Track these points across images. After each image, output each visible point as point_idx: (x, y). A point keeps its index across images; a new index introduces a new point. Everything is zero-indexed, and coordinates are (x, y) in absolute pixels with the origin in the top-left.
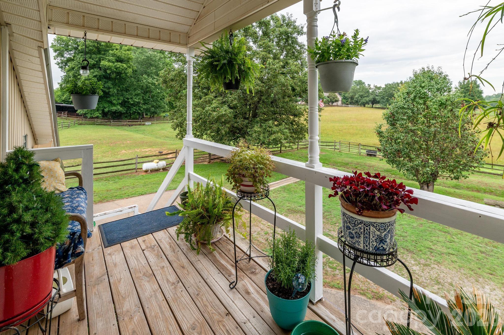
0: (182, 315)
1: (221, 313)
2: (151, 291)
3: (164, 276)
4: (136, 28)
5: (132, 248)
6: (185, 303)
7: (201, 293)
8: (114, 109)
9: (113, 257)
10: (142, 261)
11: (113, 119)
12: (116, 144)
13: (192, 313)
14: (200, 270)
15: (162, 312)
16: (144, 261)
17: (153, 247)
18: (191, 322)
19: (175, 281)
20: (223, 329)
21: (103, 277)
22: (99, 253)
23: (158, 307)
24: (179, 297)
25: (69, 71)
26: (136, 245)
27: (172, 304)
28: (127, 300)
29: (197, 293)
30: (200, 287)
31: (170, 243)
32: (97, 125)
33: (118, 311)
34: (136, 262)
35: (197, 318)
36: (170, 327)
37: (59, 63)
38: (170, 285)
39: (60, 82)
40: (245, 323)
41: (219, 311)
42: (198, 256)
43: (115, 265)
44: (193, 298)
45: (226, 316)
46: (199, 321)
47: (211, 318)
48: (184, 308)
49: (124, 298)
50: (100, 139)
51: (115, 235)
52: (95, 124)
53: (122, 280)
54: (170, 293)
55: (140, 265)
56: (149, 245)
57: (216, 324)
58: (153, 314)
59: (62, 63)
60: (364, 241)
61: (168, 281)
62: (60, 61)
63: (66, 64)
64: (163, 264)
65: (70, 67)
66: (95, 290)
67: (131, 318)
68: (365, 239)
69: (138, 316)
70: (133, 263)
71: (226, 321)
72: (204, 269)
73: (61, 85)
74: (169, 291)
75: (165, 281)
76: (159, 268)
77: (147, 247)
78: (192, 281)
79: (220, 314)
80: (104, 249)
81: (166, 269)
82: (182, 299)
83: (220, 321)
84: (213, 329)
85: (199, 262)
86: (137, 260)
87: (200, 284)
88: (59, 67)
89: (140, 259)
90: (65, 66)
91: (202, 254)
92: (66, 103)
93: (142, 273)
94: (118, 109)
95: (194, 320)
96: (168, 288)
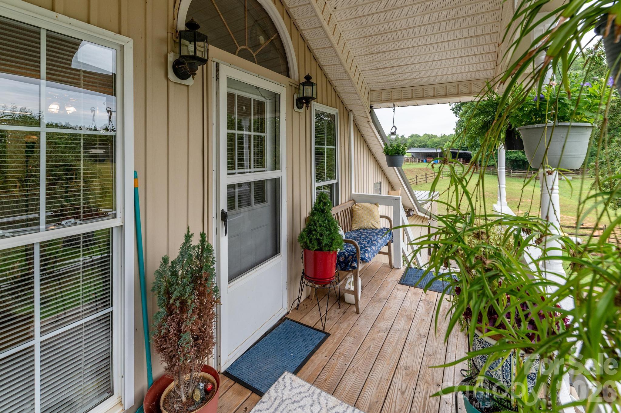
0: (407, 356)
1: (435, 380)
2: (402, 327)
3: (418, 326)
4: (433, 89)
5: (415, 294)
6: (416, 352)
7: (433, 357)
8: (514, 157)
9: (399, 292)
10: (413, 306)
11: (514, 169)
12: (511, 200)
13: (415, 361)
14: (451, 343)
15: (397, 344)
16: (414, 307)
17: (430, 302)
18: (408, 365)
19: (423, 334)
20: (425, 388)
21: (383, 300)
22: (393, 284)
23: (397, 339)
24: (415, 345)
25: (462, 115)
26: (419, 294)
27: (406, 345)
28: (385, 321)
29: (430, 353)
30: (437, 352)
31: (446, 308)
32: (493, 174)
33: (375, 323)
34: (409, 305)
35: (414, 366)
36: (393, 354)
37: (454, 109)
38: (417, 334)
39: (455, 128)
40: (446, 403)
41: (435, 378)
42: (460, 332)
43: (395, 298)
44: (425, 354)
45: (437, 385)
46: (414, 369)
47: (424, 375)
48: (411, 354)
49: (384, 319)
50: (493, 191)
51: (411, 279)
52: (491, 174)
53: (391, 309)
54: (412, 338)
55: (410, 308)
56: (428, 300)
57: (424, 382)
58: (391, 340)
59: (456, 108)
60: (503, 375)
61: (418, 330)
62: (454, 107)
63: (460, 108)
64: (426, 318)
65: (464, 111)
66: (374, 304)
67: (378, 332)
68: (504, 372)
69: (383, 335)
70: (407, 303)
71: (432, 388)
72: (455, 345)
73: (456, 131)
74: (413, 337)
75: (416, 329)
76: (420, 319)
77: (425, 300)
78: (435, 344)
79: (433, 380)
80: (398, 284)
81: (424, 322)
82: (417, 348)
83: (428, 383)
84: (419, 382)
85: (456, 337)
86: (411, 303)
87: (440, 351)
88: (454, 113)
89: (413, 304)
90: (459, 110)
91: (465, 335)
92: (462, 149)
93: (406, 314)
94: (520, 156)
95: (411, 365)
96: (414, 335)
